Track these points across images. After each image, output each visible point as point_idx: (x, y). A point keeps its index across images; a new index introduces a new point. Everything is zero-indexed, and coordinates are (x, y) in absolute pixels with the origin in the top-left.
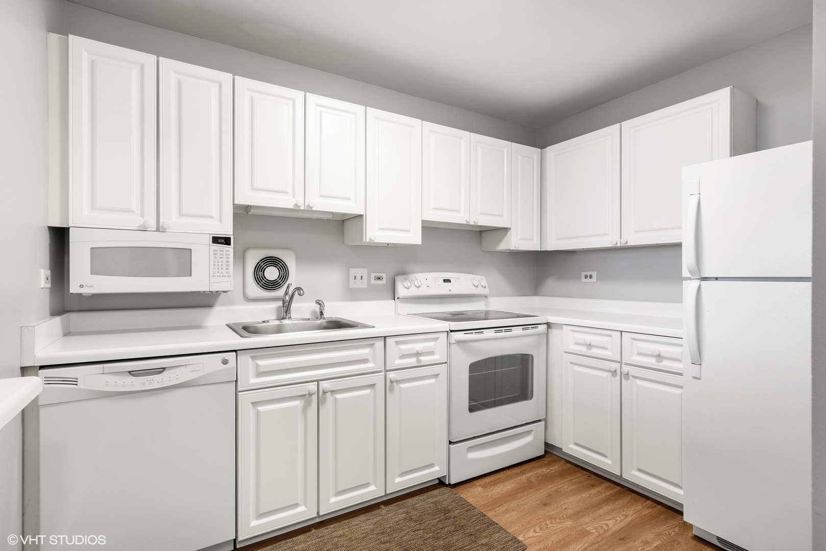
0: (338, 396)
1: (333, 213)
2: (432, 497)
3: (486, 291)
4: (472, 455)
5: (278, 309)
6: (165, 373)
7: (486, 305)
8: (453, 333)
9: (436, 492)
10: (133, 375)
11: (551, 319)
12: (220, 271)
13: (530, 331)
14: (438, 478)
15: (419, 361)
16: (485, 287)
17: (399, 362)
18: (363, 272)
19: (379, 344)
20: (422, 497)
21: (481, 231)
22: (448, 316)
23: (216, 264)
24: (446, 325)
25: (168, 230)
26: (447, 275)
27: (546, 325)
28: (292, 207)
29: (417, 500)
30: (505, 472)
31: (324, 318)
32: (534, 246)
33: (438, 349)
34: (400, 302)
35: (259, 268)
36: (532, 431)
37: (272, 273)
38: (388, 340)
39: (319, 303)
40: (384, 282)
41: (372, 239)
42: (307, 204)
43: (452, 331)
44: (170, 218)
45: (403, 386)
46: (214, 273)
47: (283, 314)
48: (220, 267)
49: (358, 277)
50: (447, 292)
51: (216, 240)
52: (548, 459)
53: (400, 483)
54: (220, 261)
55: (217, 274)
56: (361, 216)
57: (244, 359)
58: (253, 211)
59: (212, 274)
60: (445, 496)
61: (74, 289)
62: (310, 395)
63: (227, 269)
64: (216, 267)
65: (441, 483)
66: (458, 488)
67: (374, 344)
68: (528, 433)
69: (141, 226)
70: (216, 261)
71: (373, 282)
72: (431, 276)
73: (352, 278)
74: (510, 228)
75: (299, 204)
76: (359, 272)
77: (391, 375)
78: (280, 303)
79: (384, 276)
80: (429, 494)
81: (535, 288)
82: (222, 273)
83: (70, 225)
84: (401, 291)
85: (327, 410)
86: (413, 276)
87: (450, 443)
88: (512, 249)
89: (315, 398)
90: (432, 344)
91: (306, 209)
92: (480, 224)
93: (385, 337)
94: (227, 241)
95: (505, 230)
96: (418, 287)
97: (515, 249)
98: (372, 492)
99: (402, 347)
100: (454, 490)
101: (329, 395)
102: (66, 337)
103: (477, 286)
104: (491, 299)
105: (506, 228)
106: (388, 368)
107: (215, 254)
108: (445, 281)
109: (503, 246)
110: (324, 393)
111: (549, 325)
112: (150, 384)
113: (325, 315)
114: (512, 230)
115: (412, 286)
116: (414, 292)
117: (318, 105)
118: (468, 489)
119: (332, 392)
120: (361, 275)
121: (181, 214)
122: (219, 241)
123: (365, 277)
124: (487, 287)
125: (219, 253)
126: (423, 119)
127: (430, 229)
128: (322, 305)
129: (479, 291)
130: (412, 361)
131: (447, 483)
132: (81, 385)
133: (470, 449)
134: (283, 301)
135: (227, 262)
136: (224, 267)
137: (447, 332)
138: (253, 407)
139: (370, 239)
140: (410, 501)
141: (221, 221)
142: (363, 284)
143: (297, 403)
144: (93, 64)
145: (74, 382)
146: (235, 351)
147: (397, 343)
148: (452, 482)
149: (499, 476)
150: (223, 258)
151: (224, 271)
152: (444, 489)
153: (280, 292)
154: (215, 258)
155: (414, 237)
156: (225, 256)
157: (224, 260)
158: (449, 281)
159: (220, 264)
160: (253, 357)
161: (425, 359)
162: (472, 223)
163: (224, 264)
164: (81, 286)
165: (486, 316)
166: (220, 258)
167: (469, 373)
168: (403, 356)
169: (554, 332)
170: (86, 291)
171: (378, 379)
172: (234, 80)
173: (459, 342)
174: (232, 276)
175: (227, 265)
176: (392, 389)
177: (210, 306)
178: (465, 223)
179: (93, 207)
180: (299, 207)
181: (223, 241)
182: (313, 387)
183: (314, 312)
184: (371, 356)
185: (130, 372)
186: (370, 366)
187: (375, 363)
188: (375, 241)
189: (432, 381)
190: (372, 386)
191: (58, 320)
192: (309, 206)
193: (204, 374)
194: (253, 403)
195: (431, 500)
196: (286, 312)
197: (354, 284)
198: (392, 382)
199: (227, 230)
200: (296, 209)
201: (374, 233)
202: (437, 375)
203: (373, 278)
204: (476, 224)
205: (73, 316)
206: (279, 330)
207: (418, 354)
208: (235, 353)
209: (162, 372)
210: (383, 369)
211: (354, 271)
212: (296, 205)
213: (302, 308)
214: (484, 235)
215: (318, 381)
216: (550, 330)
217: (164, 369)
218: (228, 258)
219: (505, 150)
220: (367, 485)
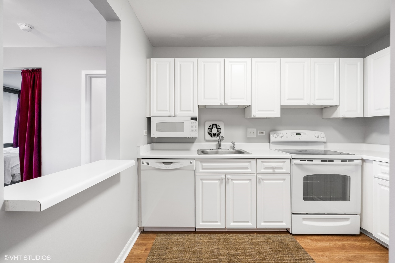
0: (234, 182)
1: (239, 106)
2: (281, 237)
3: (324, 140)
4: (305, 222)
5: (217, 145)
6: (173, 164)
7: (324, 147)
8: (293, 160)
9: (284, 235)
10: (164, 164)
11: (364, 157)
12: (193, 130)
13: (348, 162)
14: (286, 229)
15: (274, 171)
16: (324, 138)
17: (263, 171)
18: (254, 130)
19: (254, 161)
20: (275, 235)
21: (322, 108)
22: (295, 151)
23: (192, 127)
24: (290, 156)
25: (177, 116)
26: (298, 132)
27: (361, 160)
28: (219, 105)
29: (273, 236)
30: (328, 237)
31: (235, 149)
32: (359, 114)
33: (285, 167)
34: (272, 144)
35: (210, 129)
36: (350, 219)
37: (214, 131)
38: (258, 160)
39: (233, 143)
40: (264, 134)
41: (254, 115)
42: (225, 103)
43: (293, 159)
44: (178, 112)
45: (265, 182)
46: (191, 131)
47: (218, 147)
48: (193, 129)
49: (252, 132)
50: (298, 140)
51: (192, 119)
52: (363, 238)
53: (263, 225)
54: (193, 126)
55: (192, 131)
56: (250, 106)
57: (198, 162)
58: (207, 107)
59: (190, 131)
60: (288, 238)
61: (152, 136)
62: (223, 179)
63: (196, 129)
64: (192, 129)
65: (287, 232)
66: (297, 236)
67: (251, 161)
68: (347, 219)
69: (169, 115)
70: (192, 126)
71: (259, 134)
72: (289, 132)
73: (248, 133)
74: (339, 106)
75: (222, 103)
76: (252, 130)
77: (259, 176)
78: (217, 143)
79: (264, 132)
80: (280, 235)
81: (364, 139)
82: (194, 131)
83: (151, 116)
84: (272, 139)
85: (230, 186)
86: (279, 132)
87: (292, 213)
88: (340, 117)
89: (224, 181)
90: (282, 164)
91: (225, 105)
92: (317, 104)
93: (256, 159)
94: (195, 119)
95: (336, 107)
96: (282, 137)
97: (342, 117)
98: (250, 225)
99: (265, 164)
100: (294, 237)
101: (230, 180)
102: (152, 151)
103: (318, 137)
104: (328, 144)
105: (336, 106)
106: (258, 173)
107: (192, 124)
108: (297, 134)
109: (335, 116)
110: (228, 179)
111: (363, 160)
112: (168, 167)
113: (235, 148)
114: (340, 106)
115: (278, 136)
116: (279, 139)
117: (230, 62)
118: (302, 239)
119: (232, 179)
120: (253, 132)
121: (181, 110)
122: (193, 119)
123: (255, 132)
124: (325, 137)
125: (193, 123)
126: (281, 57)
127: (284, 109)
128: (234, 144)
129: (320, 139)
130: (271, 171)
131: (291, 233)
132: (151, 165)
133: (304, 219)
134: (218, 141)
135: (196, 127)
136: (195, 129)
137: (290, 159)
138: (201, 180)
139: (253, 116)
140: (269, 235)
141: (194, 112)
142: (254, 135)
143: (217, 182)
144: (157, 65)
145: (149, 164)
146: (195, 159)
147: (262, 162)
148: (293, 233)
149: (323, 237)
150: (194, 125)
151: (195, 130)
152: (288, 235)
153: (217, 138)
154: (192, 125)
155: (277, 113)
156: (195, 125)
157: (195, 126)
158: (300, 134)
159: (193, 127)
160: (201, 162)
161: (277, 171)
162: (311, 105)
163: (195, 127)
164: (154, 135)
165: (325, 153)
166: (193, 125)
167: (304, 181)
168: (265, 168)
169: (366, 165)
170: (155, 136)
171: (253, 177)
172: (198, 59)
173: (297, 165)
174: (197, 132)
175: (196, 128)
176: (260, 183)
177: (193, 143)
178: (307, 105)
179: (157, 110)
180: (222, 104)
181: (194, 119)
182: (223, 176)
183: (231, 147)
184: (250, 167)
185: (163, 163)
186: (249, 171)
187: (251, 169)
188: (256, 116)
189: (282, 181)
190: (250, 179)
191: (149, 145)
192: (226, 103)
193: (184, 166)
194: (201, 179)
195: (280, 238)
196: (219, 146)
197: (249, 135)
198: (259, 179)
199: (196, 115)
200: (221, 105)
201: (255, 113)
202: (285, 179)
203: (259, 133)
204: (315, 105)
205: (154, 144)
206: (217, 153)
207: (273, 168)
208: (194, 160)
209: (172, 164)
210: (255, 173)
211: (249, 130)
212: (221, 104)
213: (226, 145)
214: (323, 110)
215: (226, 174)
216: (364, 163)
217: (172, 163)
218: (196, 125)
219: (335, 64)
220: (247, 222)
